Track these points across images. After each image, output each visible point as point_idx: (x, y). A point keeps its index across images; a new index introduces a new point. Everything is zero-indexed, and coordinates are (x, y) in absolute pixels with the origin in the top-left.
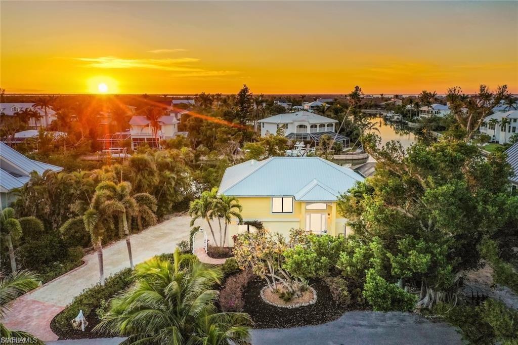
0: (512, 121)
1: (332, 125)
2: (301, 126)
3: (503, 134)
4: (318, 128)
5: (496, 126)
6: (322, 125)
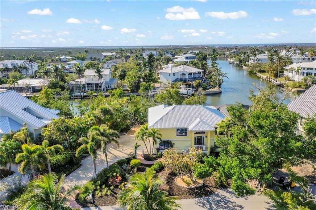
0: (303, 69)
1: (200, 73)
2: (183, 74)
3: (297, 76)
4: (192, 75)
5: (293, 71)
6: (195, 73)
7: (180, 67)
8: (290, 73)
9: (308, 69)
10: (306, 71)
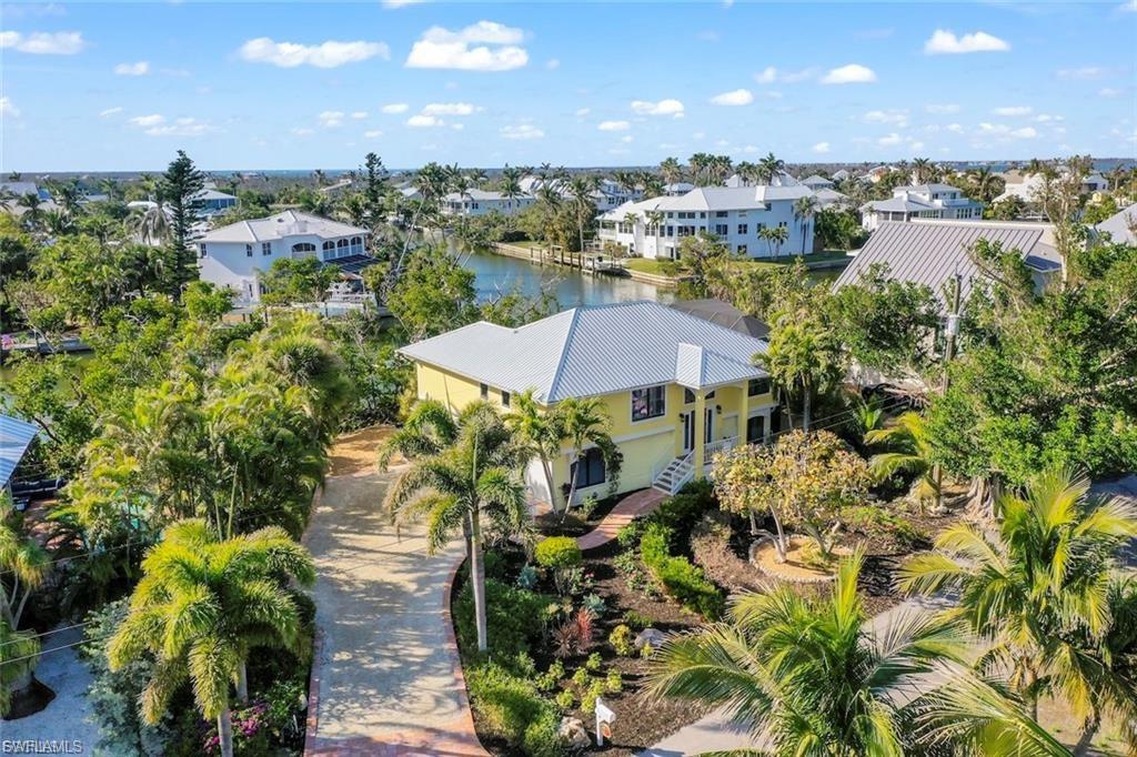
0: (666, 216)
1: (359, 240)
2: (298, 247)
3: (651, 240)
4: (336, 248)
5: (634, 226)
6: (343, 242)
7: (280, 221)
8: (623, 234)
9: (682, 215)
10: (676, 223)
